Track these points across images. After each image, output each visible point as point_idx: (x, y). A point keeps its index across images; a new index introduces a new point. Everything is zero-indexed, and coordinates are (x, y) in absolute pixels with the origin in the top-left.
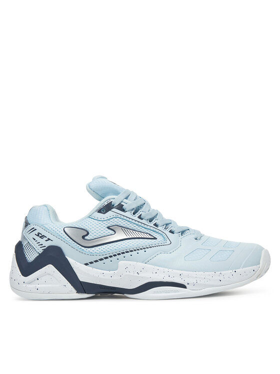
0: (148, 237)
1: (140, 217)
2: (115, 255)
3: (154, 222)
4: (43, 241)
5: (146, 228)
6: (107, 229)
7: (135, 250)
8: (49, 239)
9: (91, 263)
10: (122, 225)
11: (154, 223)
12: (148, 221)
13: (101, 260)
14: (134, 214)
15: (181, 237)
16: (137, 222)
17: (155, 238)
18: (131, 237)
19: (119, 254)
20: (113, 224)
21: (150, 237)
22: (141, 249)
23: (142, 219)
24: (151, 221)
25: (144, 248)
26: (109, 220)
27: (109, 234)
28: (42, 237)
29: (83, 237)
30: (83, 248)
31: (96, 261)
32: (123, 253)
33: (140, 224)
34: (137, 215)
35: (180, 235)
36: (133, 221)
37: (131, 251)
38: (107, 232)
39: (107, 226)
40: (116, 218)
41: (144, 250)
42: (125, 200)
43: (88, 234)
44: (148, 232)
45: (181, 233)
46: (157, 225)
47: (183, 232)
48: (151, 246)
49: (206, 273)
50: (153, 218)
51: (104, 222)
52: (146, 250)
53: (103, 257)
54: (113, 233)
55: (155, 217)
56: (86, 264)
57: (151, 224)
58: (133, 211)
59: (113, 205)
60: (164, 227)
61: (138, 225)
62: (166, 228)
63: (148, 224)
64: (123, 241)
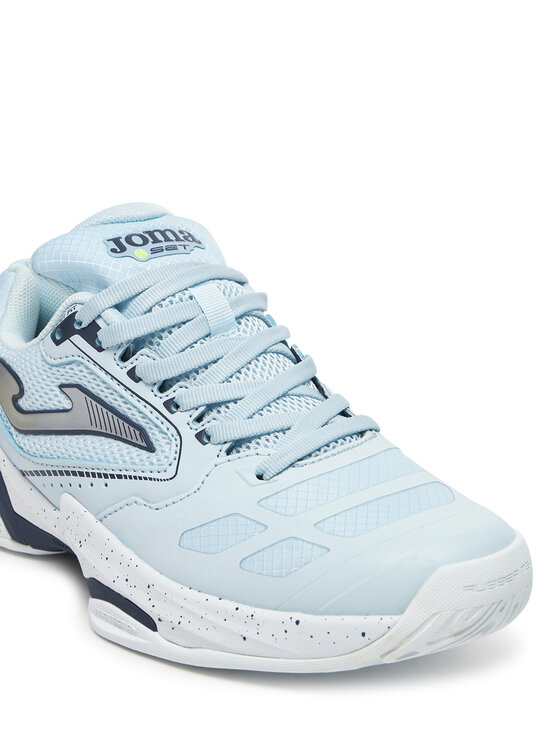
0: (134, 440)
1: (132, 374)
2: (55, 473)
3: (170, 394)
5: (145, 417)
6: (58, 390)
7: (88, 475)
10: (89, 387)
12: (156, 388)
14: (123, 358)
15: (223, 457)
16: (121, 389)
17: (150, 448)
18: (98, 429)
19: (61, 473)
20: (72, 381)
21: (139, 442)
22: (100, 475)
23: (137, 380)
24: (164, 387)
25: (106, 476)
26: (64, 365)
27: (60, 407)
29: (15, 399)
30: (12, 429)
31: (37, 473)
32: (68, 474)
33: (127, 394)
34: (129, 365)
35: (223, 453)
36: (114, 383)
38: (55, 400)
39: (58, 383)
40: (78, 363)
41: (103, 480)
42: (113, 315)
43: (22, 393)
44: (142, 422)
45: (227, 446)
46: (172, 405)
47: (235, 446)
48: (123, 473)
49: (214, 600)
50: (176, 379)
51: (54, 369)
52: (109, 481)
53: (39, 469)
54: (67, 405)
55: (186, 376)
56: (23, 474)
57: (158, 401)
58: (120, 352)
59: (80, 324)
60: (196, 414)
61: (122, 397)
62: (199, 419)
63: (149, 397)
64: (81, 438)
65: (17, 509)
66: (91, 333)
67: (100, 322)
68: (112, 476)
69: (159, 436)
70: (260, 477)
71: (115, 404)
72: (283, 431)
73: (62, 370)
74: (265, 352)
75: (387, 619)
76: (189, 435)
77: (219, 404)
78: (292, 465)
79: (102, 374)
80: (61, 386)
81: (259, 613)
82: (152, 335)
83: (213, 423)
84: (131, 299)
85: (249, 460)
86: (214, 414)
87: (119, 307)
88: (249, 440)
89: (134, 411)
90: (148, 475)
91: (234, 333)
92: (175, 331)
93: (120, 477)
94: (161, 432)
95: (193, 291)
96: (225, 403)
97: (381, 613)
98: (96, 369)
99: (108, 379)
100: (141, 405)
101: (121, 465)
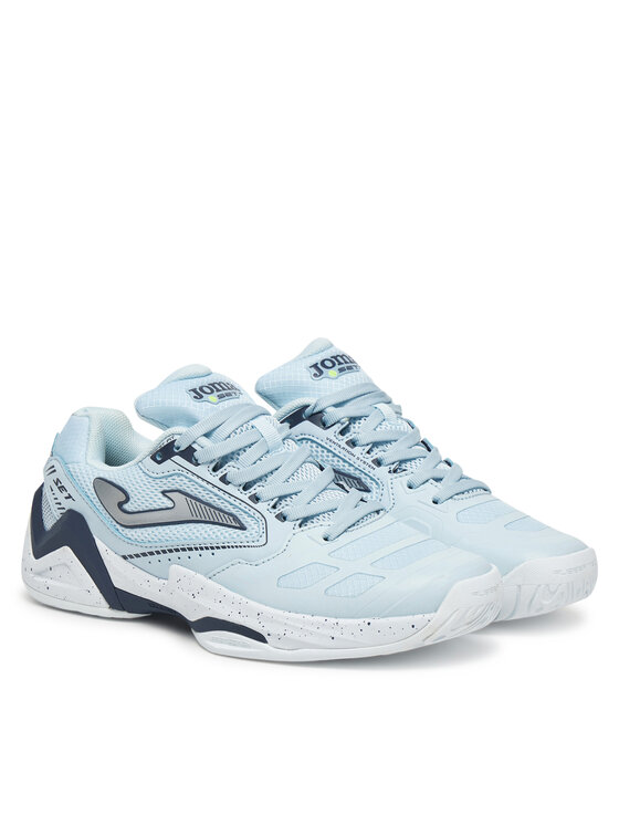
0: (229, 523)
1: (223, 479)
2: (164, 552)
3: (252, 491)
4: (61, 496)
5: (235, 507)
6: (161, 495)
7: (196, 549)
8: (70, 497)
9: (131, 557)
10: (188, 491)
11: (254, 492)
12: (241, 488)
13: (144, 555)
14: (215, 470)
15: (298, 529)
16: (215, 490)
17: (243, 528)
18: (199, 518)
19: (171, 551)
20: (173, 488)
21: (234, 524)
22: (207, 548)
23: (228, 483)
24: (246, 487)
25: (212, 548)
26: (166, 477)
27: (163, 506)
28: (62, 488)
29: (120, 505)
30: (118, 526)
31: (137, 556)
32: (177, 550)
33: (221, 493)
34: (220, 473)
35: (297, 526)
36: (210, 487)
37: (190, 549)
38: (159, 502)
39: (162, 489)
40: (179, 475)
41: (211, 551)
42: (204, 441)
43: (128, 499)
44: (234, 511)
45: (299, 521)
46: (256, 499)
47: (304, 521)
48: (226, 545)
49: (308, 617)
50: (254, 482)
51: (157, 481)
52: (215, 551)
53: (146, 551)
54: (170, 504)
55: (260, 479)
56: (125, 557)
57: (245, 496)
58: (212, 465)
59: (178, 448)
60: (272, 503)
61: (216, 495)
62: (274, 507)
63: (237, 494)
64: (184, 526)
65: (117, 584)
66: (189, 454)
67: (194, 446)
68: (218, 548)
69: (249, 519)
70: (326, 539)
71: (210, 501)
72: (332, 511)
73: (164, 480)
74: (304, 462)
75: (427, 616)
76: (271, 517)
77: (286, 496)
78: (345, 531)
79: (200, 481)
80: (164, 493)
81: (341, 621)
82: (233, 453)
83: (286, 507)
84: (214, 430)
85: (316, 530)
86: (283, 503)
87: (207, 435)
88: (312, 517)
89: (227, 504)
90: (246, 544)
91: (283, 450)
92: (248, 450)
93: (224, 547)
94: (250, 516)
95: (252, 423)
96: (290, 495)
97: (423, 613)
98: (195, 478)
99: (204, 484)
100: (232, 500)
101: (223, 540)
